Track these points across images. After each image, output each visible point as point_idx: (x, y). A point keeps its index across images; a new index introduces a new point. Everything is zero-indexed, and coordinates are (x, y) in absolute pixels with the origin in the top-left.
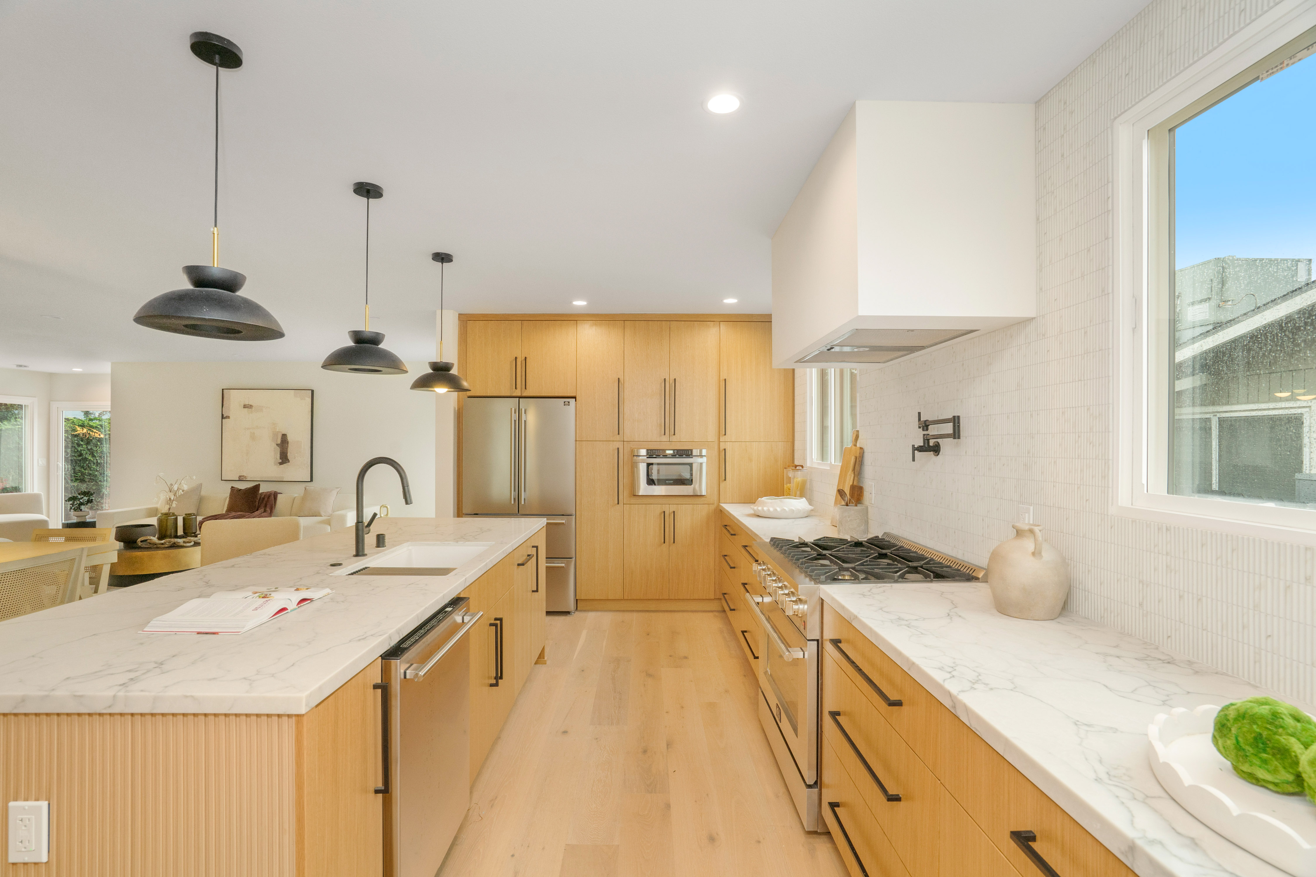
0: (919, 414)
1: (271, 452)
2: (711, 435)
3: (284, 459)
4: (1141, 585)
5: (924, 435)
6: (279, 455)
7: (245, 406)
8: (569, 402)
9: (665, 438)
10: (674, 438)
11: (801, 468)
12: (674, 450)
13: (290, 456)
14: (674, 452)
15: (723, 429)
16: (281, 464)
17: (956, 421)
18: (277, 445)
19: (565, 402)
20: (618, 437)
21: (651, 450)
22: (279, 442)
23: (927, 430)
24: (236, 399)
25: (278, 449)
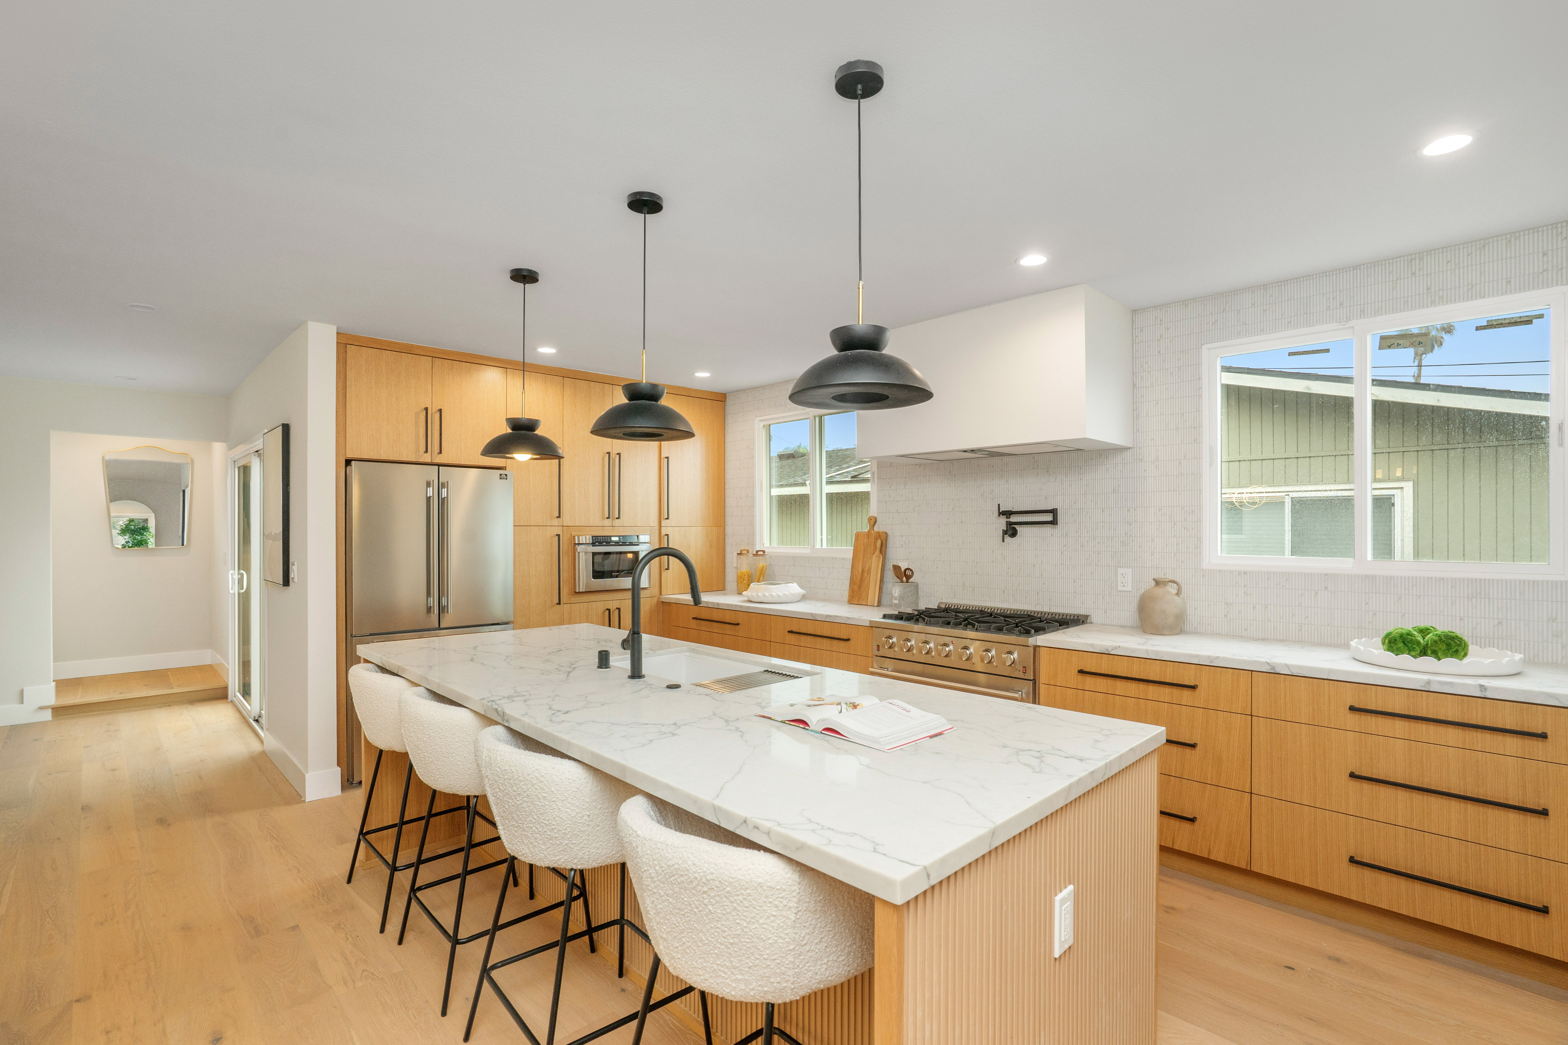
0: (999, 505)
2: (653, 519)
4: (1226, 605)
5: (1007, 522)
8: (506, 475)
10: (617, 522)
11: (762, 553)
12: (619, 536)
14: (620, 539)
15: (664, 513)
17: (1054, 512)
19: (501, 475)
20: (556, 522)
21: (595, 537)
23: (1010, 518)
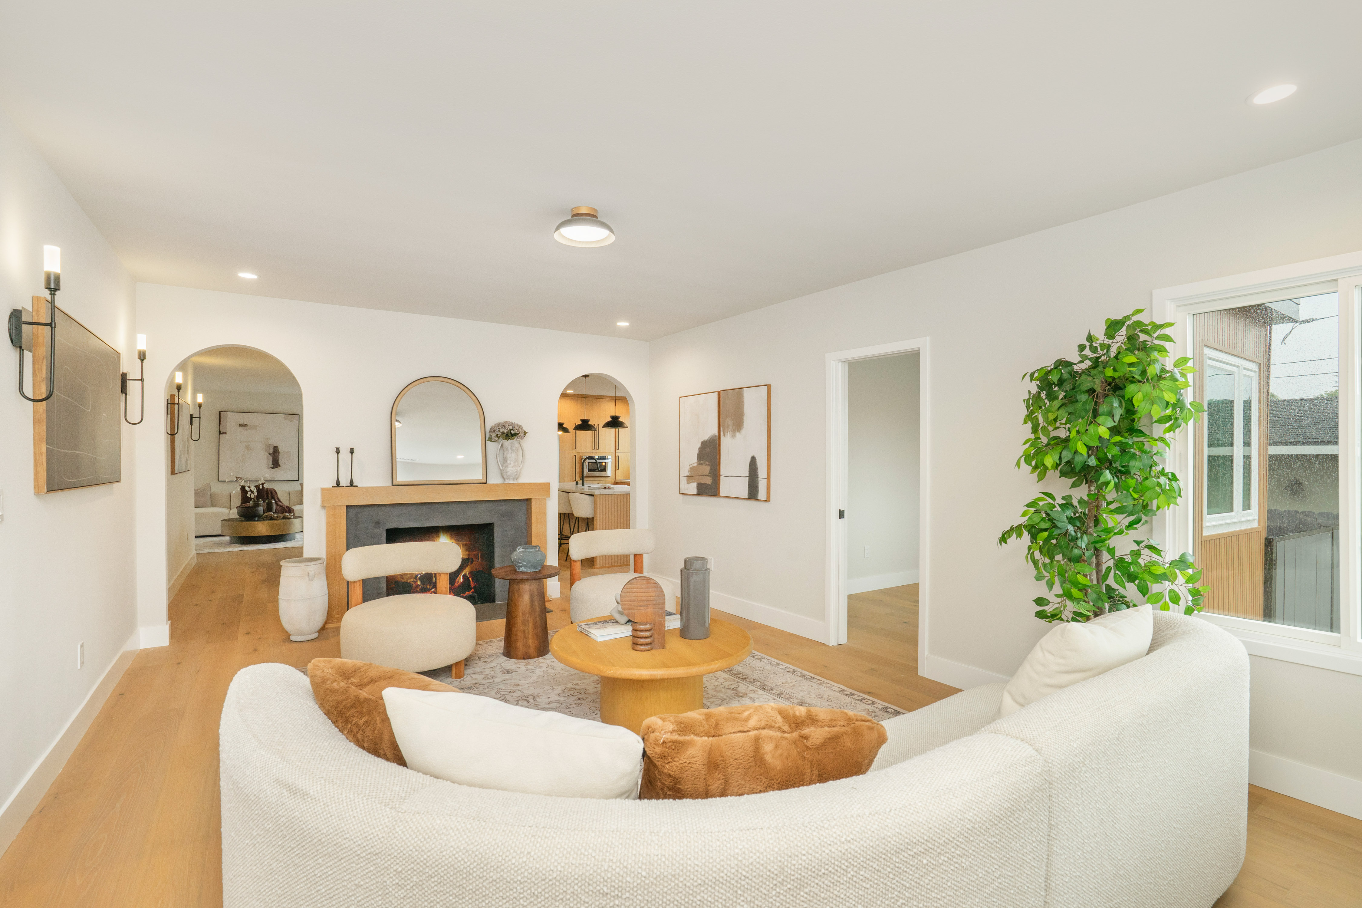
1: (264, 460)
2: (613, 450)
3: (275, 464)
6: (271, 462)
7: (240, 425)
9: (594, 451)
13: (280, 462)
15: (616, 448)
16: (273, 468)
18: (270, 454)
22: (271, 452)
24: (231, 420)
25: (271, 458)
